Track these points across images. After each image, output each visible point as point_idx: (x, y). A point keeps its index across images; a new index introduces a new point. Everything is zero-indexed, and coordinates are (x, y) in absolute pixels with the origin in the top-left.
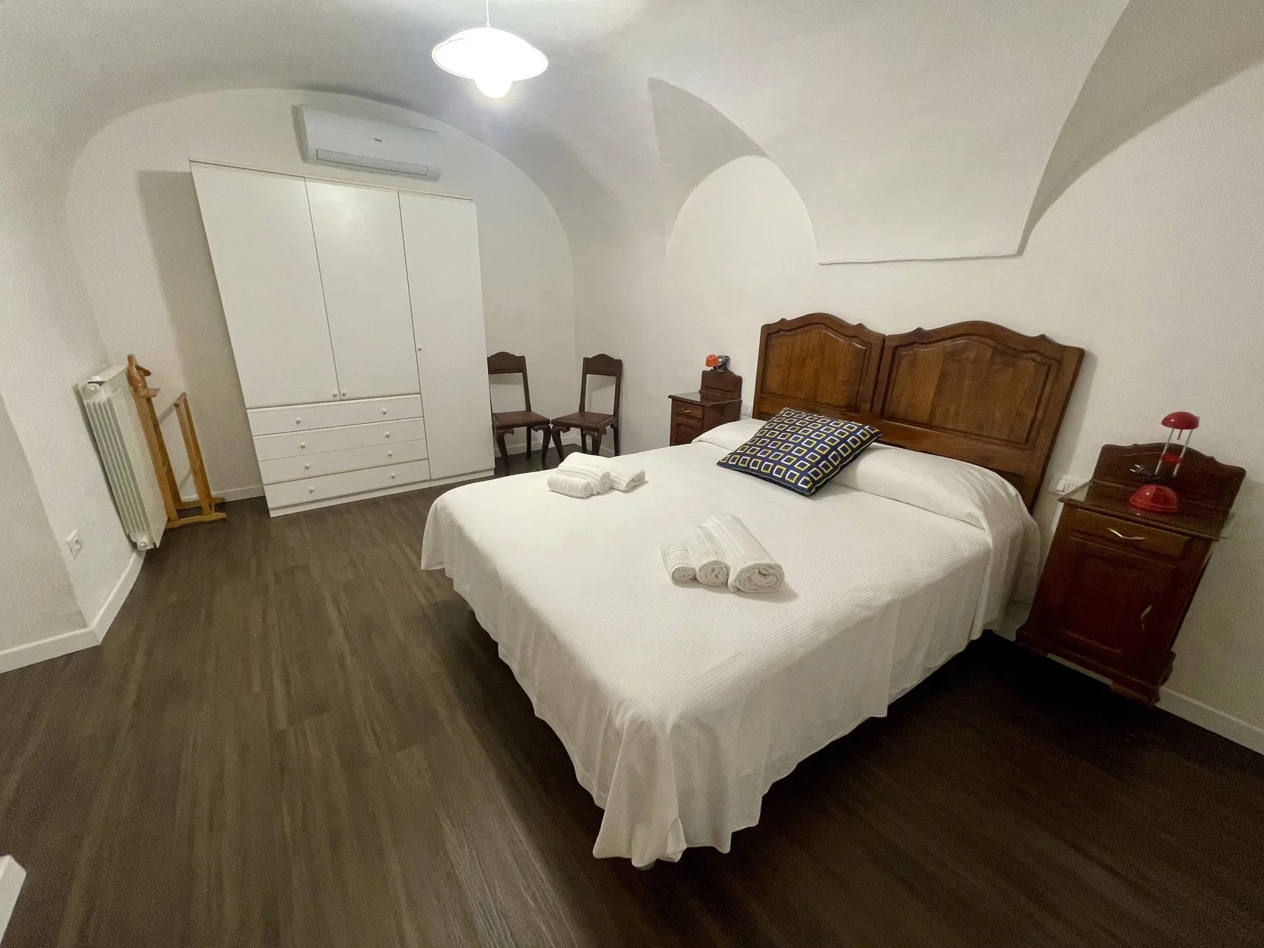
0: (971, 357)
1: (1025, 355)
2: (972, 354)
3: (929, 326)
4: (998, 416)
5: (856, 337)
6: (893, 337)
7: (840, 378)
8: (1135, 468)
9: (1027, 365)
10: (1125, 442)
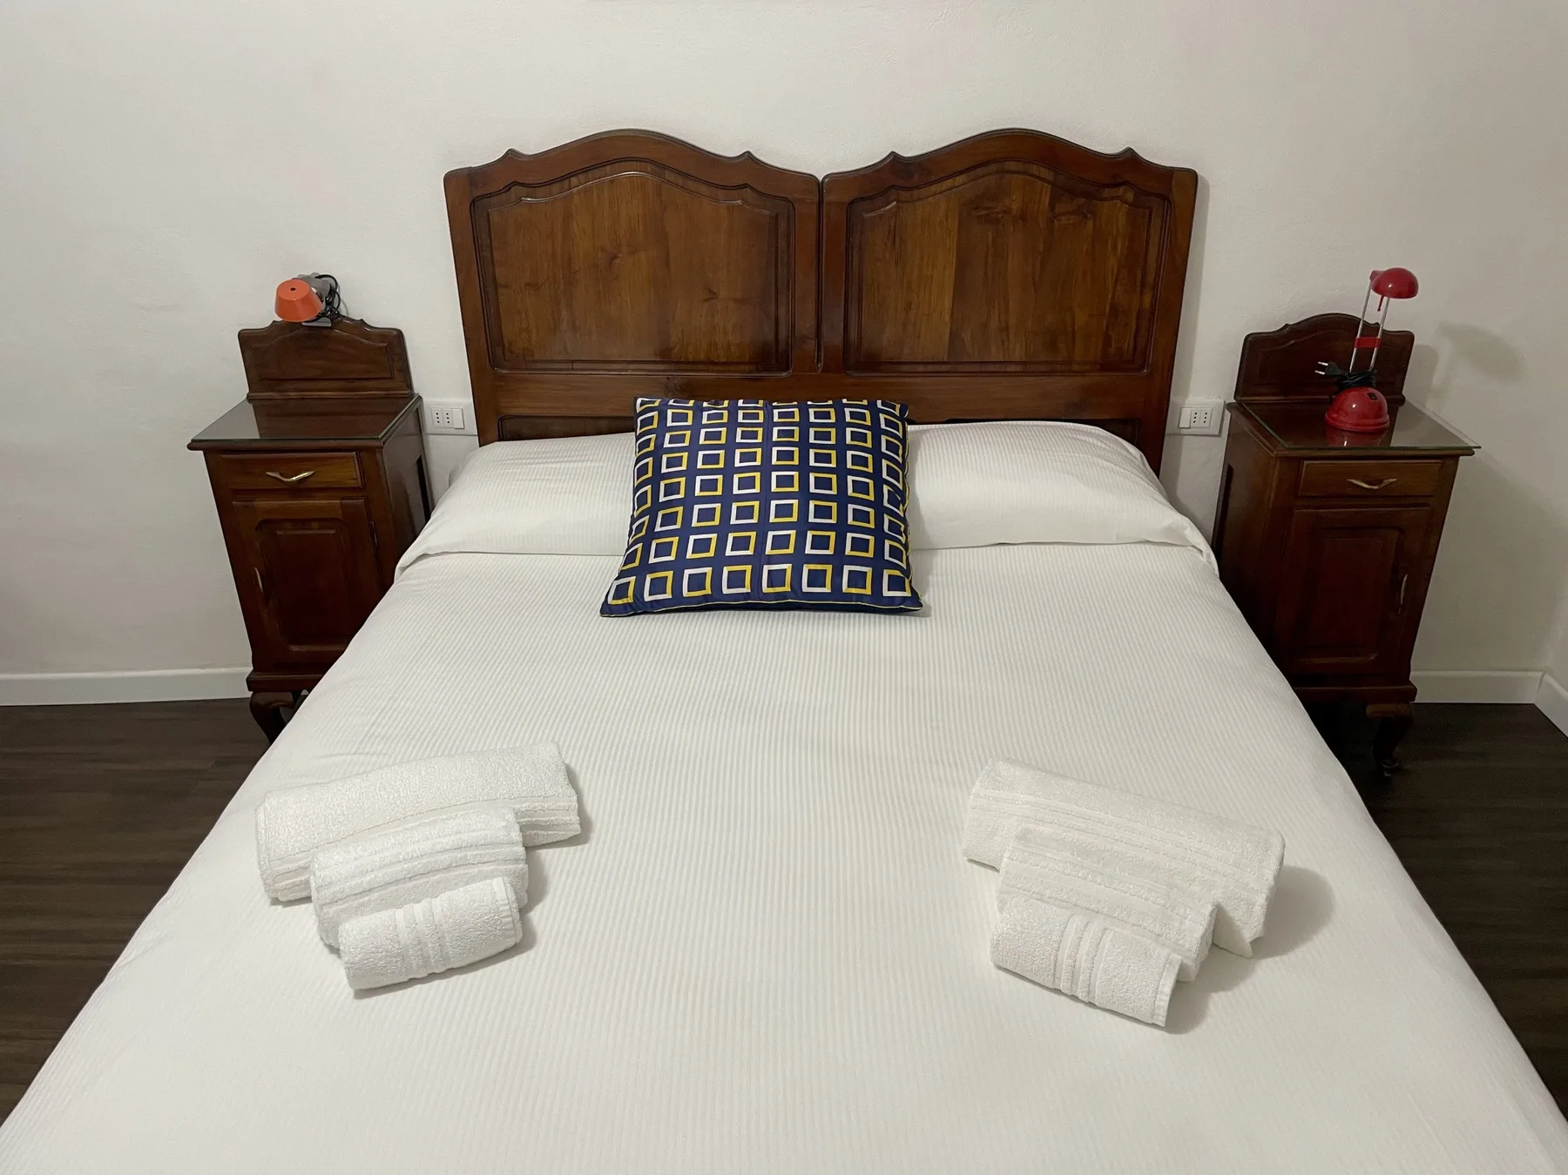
0: (1015, 207)
1: (1107, 193)
2: (1015, 202)
3: (913, 146)
4: (1081, 318)
5: (745, 186)
6: (837, 179)
7: (723, 293)
8: (1323, 367)
9: (1115, 212)
10: (1271, 325)
